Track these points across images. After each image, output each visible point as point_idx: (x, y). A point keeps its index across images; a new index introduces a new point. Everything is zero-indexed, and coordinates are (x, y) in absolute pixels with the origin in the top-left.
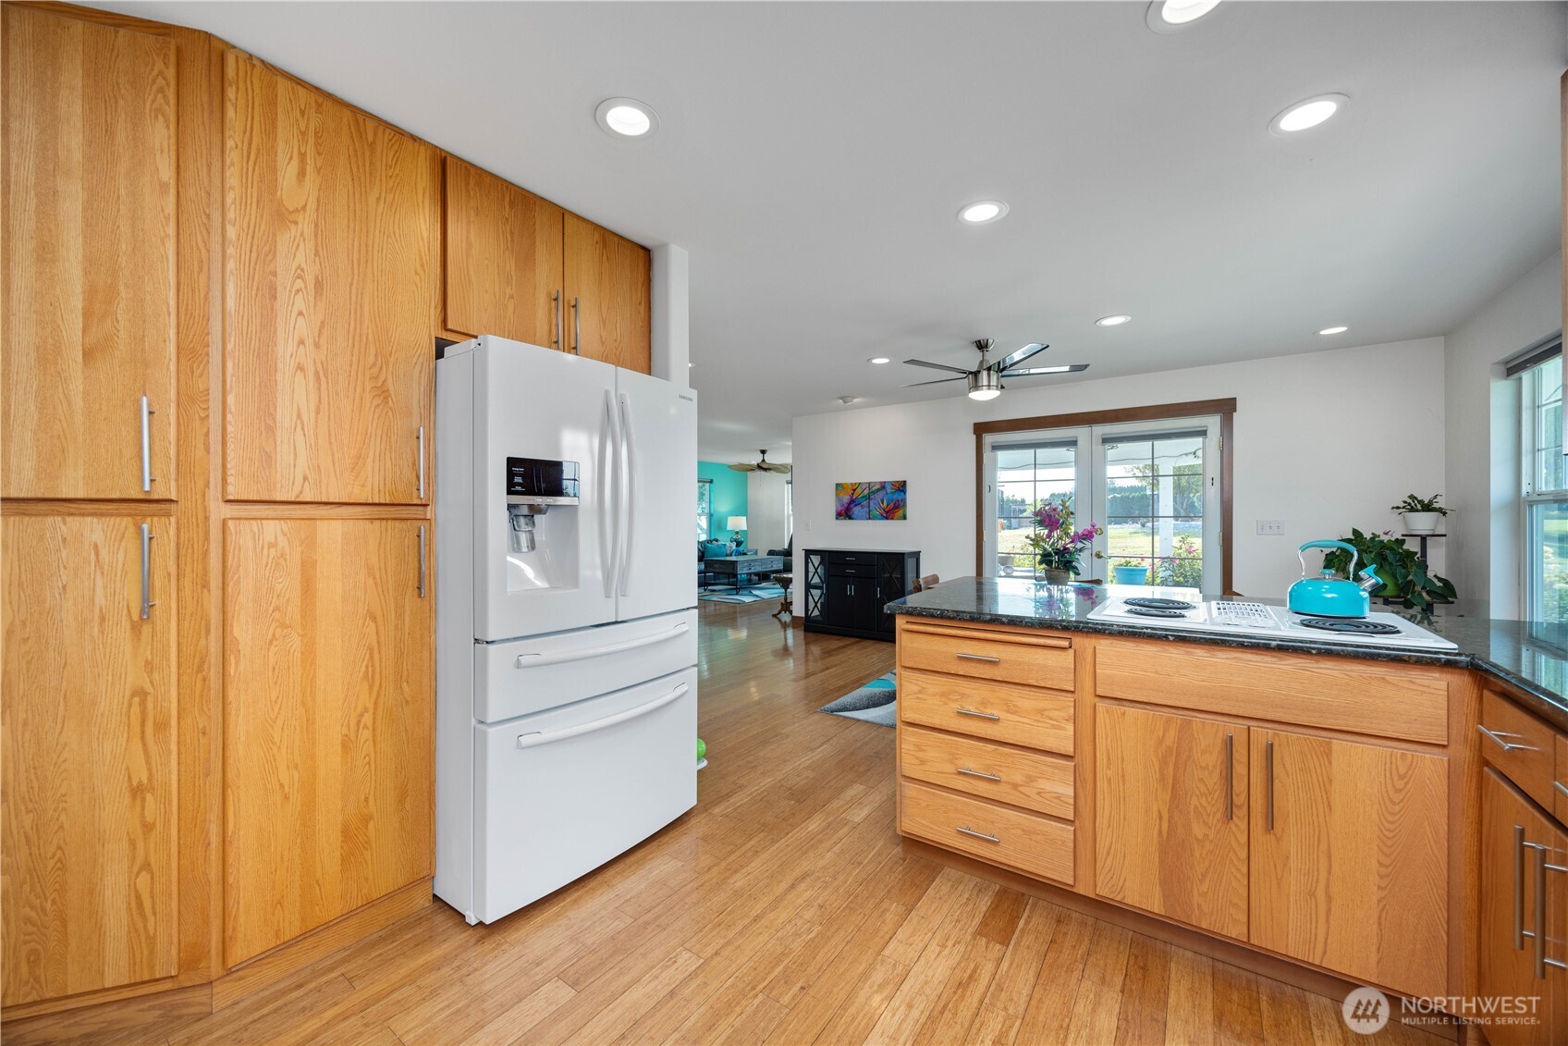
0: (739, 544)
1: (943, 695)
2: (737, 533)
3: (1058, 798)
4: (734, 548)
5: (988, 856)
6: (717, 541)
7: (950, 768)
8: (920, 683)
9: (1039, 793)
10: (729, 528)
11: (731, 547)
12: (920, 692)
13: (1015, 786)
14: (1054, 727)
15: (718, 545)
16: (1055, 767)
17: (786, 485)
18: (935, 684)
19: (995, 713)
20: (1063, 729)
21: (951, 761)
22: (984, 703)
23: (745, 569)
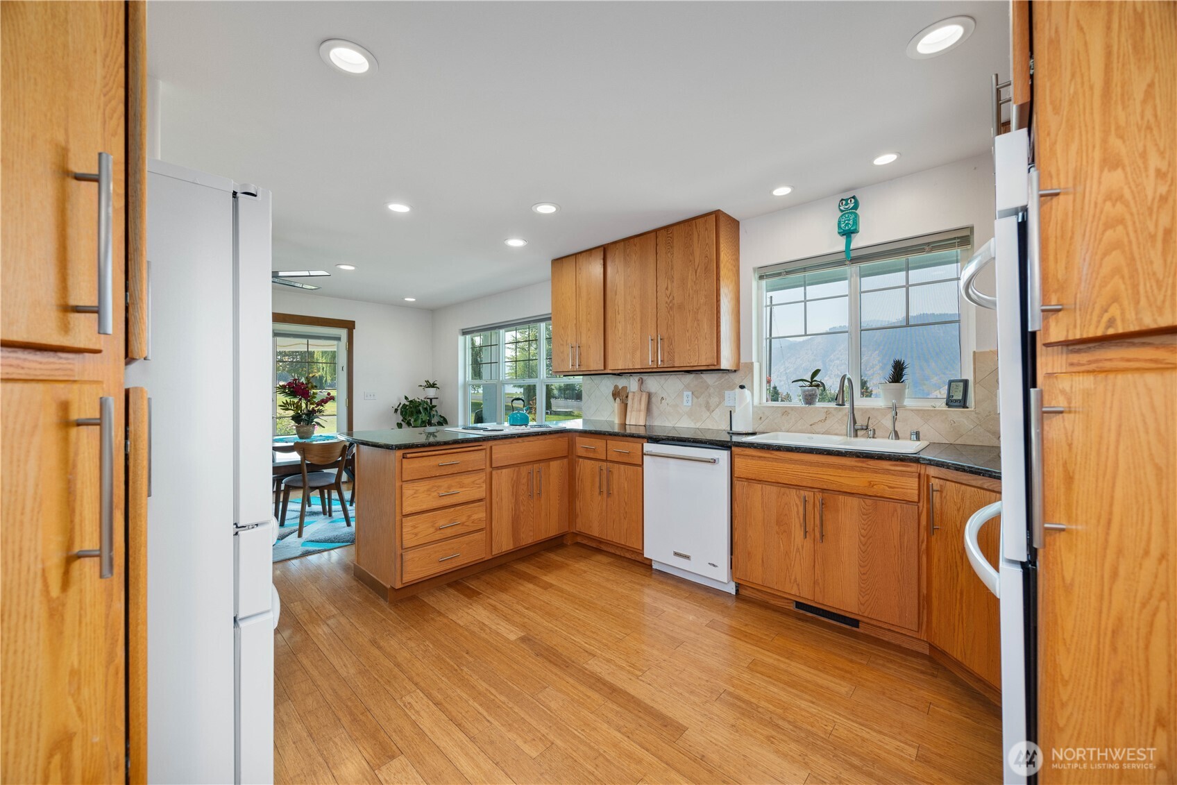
1: (428, 490)
3: (480, 520)
5: (451, 567)
7: (432, 530)
8: (415, 488)
9: (473, 522)
12: (415, 493)
13: (463, 524)
14: (479, 488)
16: (479, 506)
18: (422, 486)
19: (456, 490)
20: (482, 487)
21: (433, 526)
22: (449, 487)
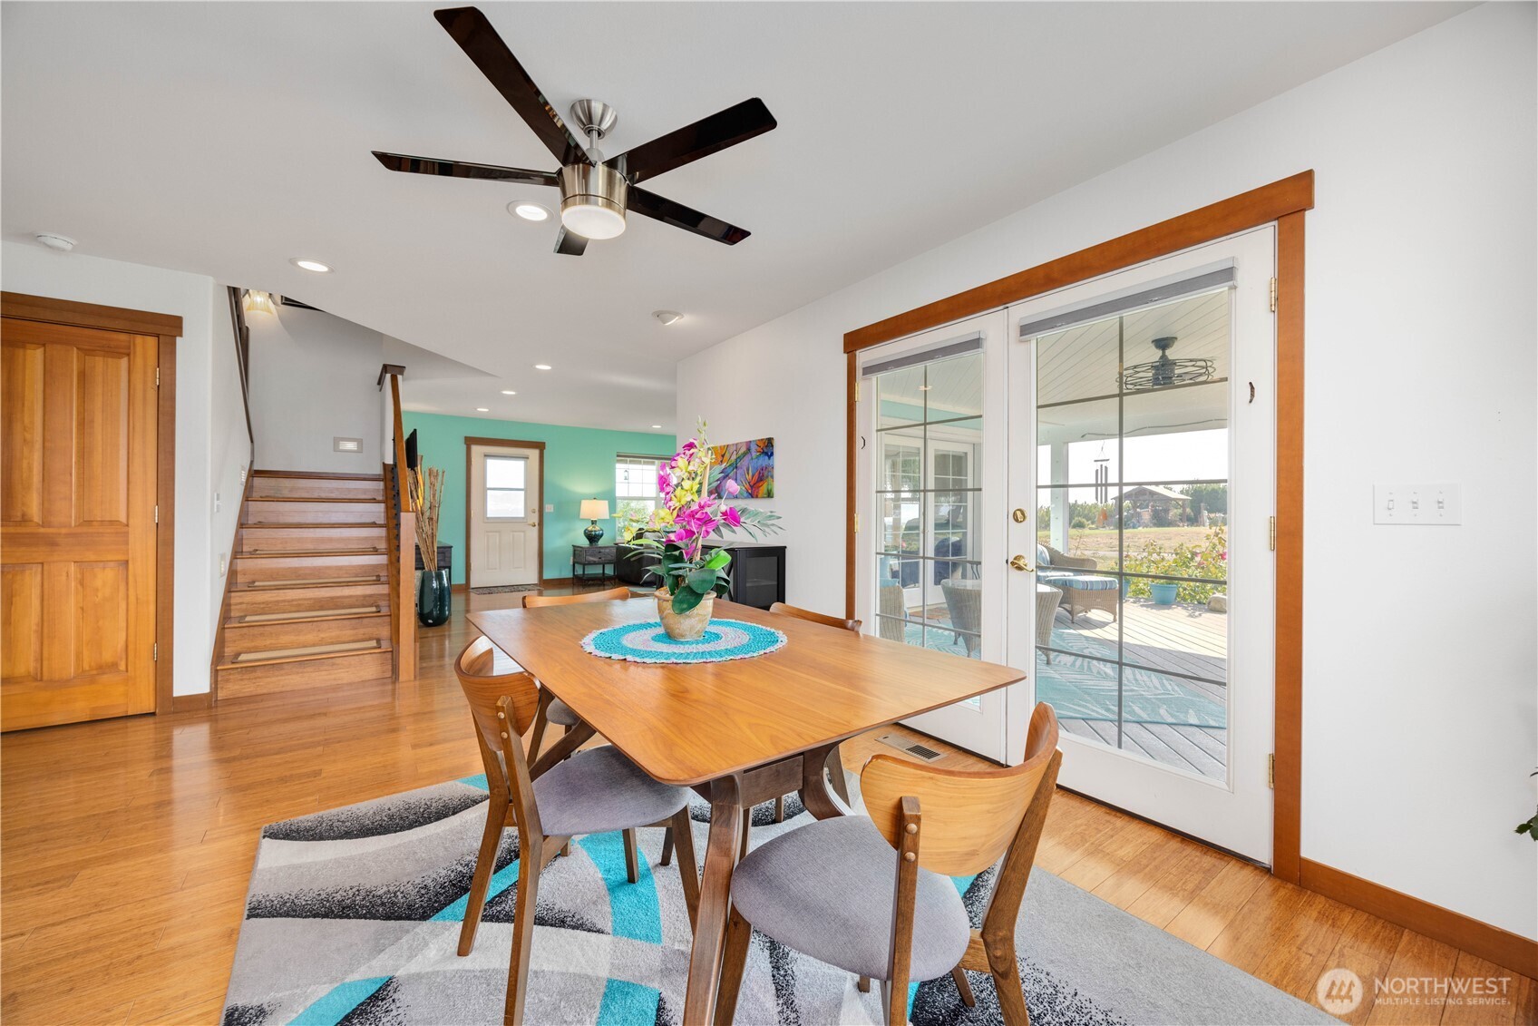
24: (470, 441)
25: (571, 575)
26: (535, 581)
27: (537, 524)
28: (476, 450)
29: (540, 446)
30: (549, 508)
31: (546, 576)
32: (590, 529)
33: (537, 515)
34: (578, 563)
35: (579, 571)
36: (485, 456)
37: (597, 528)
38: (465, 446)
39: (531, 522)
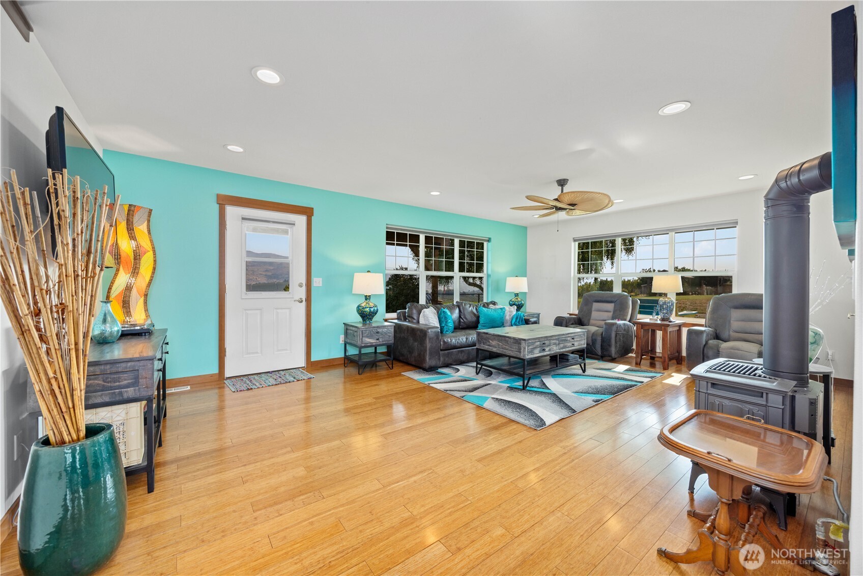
0: (519, 307)
2: (517, 295)
4: (515, 312)
6: (494, 303)
10: (507, 290)
11: (510, 312)
15: (495, 310)
17: (573, 243)
23: (537, 351)
24: (224, 201)
25: (341, 355)
26: (302, 363)
27: (304, 300)
28: (230, 210)
29: (308, 212)
30: (317, 282)
31: (314, 358)
32: (363, 305)
33: (304, 288)
34: (351, 344)
35: (352, 351)
36: (243, 219)
37: (371, 305)
38: (217, 207)
39: (297, 298)
